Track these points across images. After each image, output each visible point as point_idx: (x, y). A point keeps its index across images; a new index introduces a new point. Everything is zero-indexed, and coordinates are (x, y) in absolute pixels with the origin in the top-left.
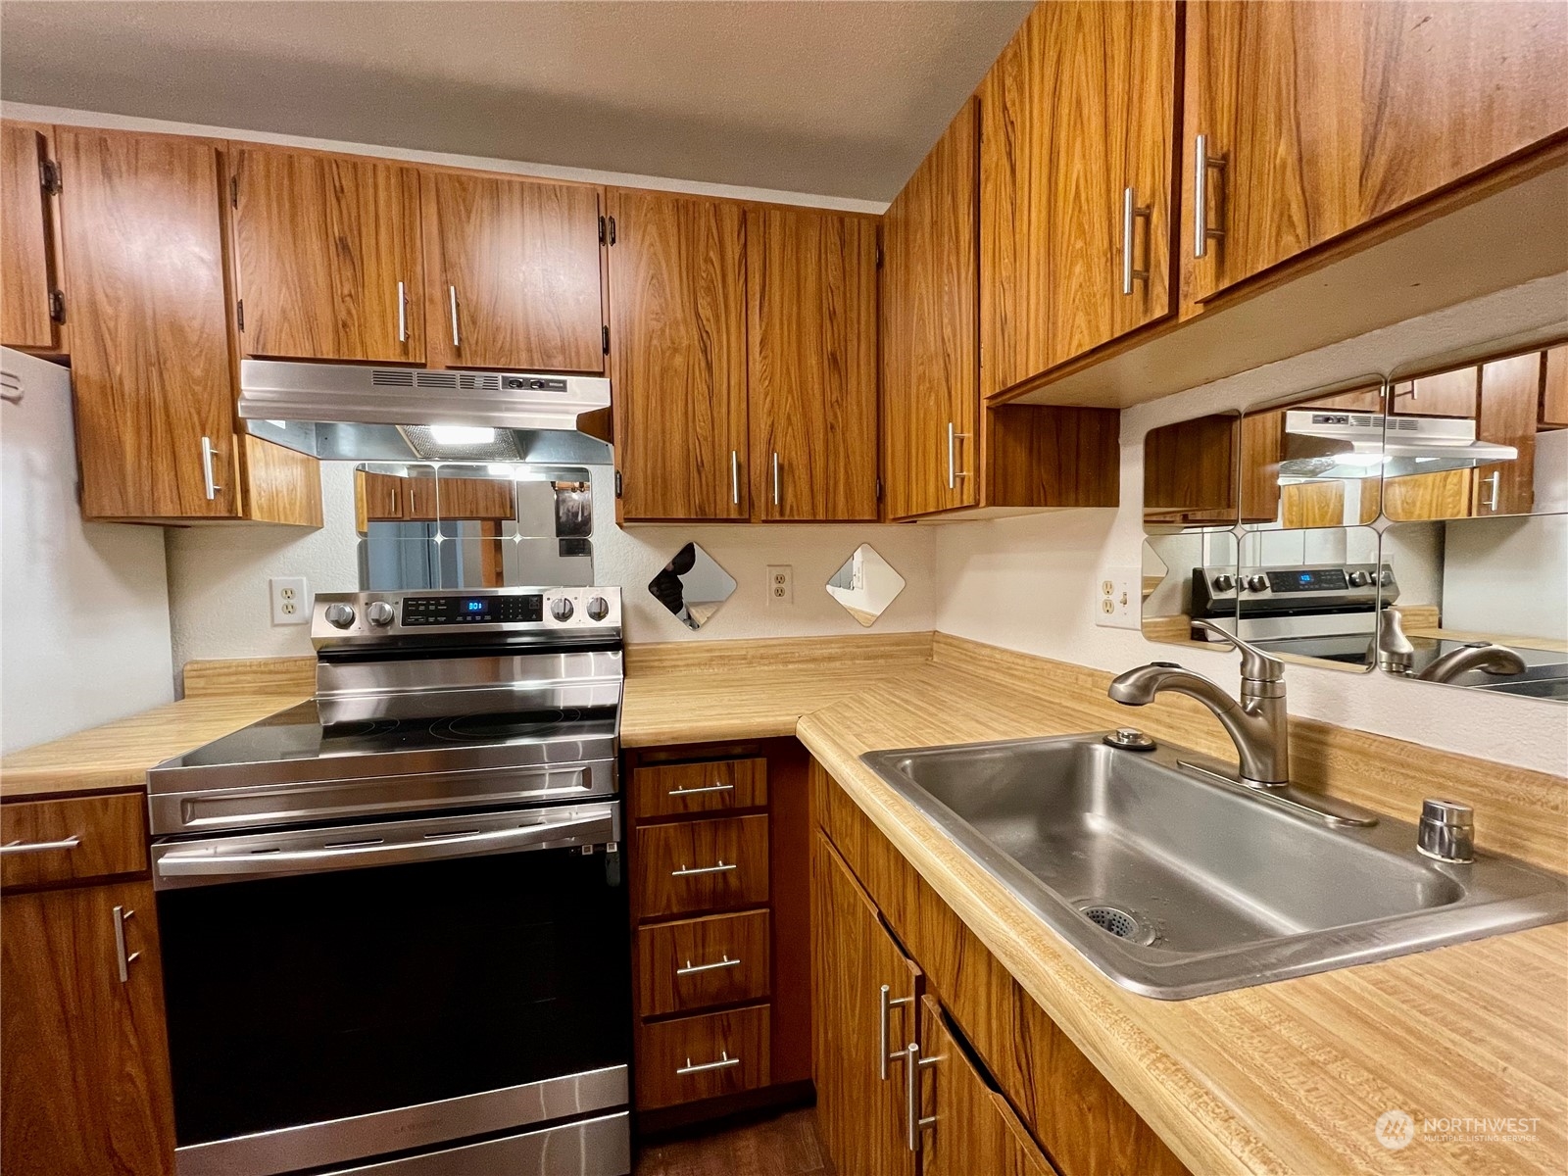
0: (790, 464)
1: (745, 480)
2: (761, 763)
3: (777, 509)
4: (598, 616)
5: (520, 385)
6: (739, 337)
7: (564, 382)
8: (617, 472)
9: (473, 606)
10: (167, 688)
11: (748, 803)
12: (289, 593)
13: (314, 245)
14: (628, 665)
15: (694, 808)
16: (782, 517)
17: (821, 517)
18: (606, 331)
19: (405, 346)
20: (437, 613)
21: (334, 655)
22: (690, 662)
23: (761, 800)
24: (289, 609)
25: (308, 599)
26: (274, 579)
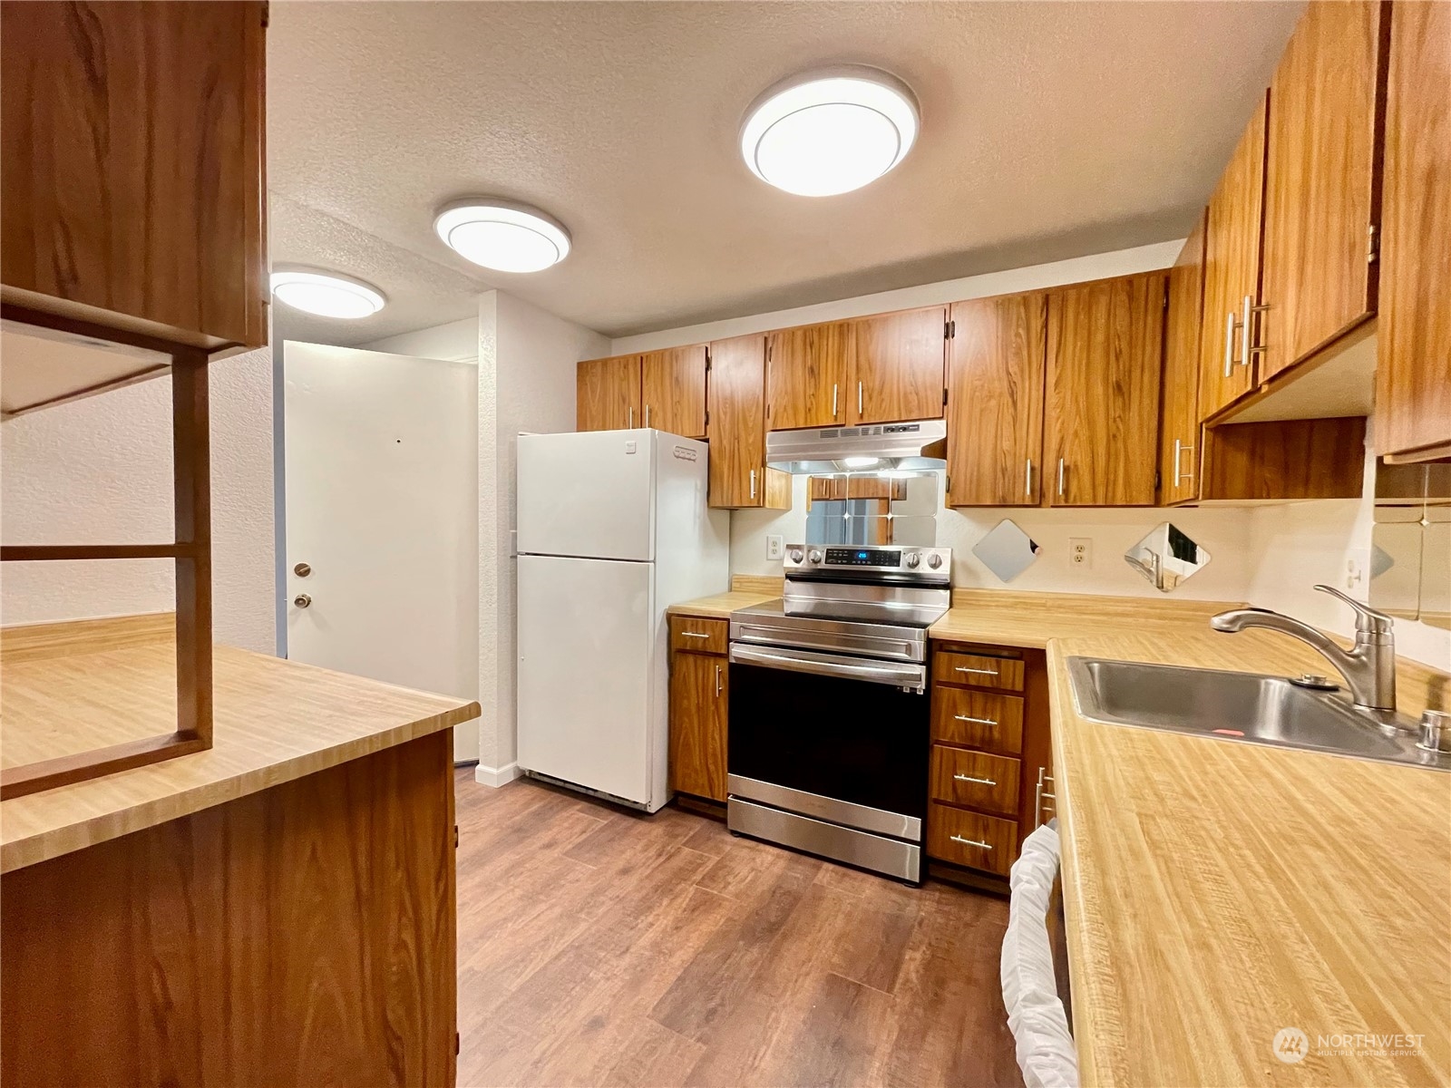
0: (1076, 466)
1: (1038, 479)
2: (1021, 664)
3: (1063, 497)
4: (934, 566)
5: (893, 430)
6: (1039, 382)
7: (918, 426)
8: (948, 477)
9: (863, 556)
10: (726, 587)
11: (1009, 687)
12: (775, 544)
13: (799, 372)
14: (954, 601)
15: (973, 682)
16: (1067, 502)
17: (1100, 503)
18: (946, 392)
19: (836, 417)
20: (842, 558)
21: (792, 577)
22: (999, 604)
23: (1019, 687)
24: (774, 552)
25: (782, 547)
26: (770, 536)
